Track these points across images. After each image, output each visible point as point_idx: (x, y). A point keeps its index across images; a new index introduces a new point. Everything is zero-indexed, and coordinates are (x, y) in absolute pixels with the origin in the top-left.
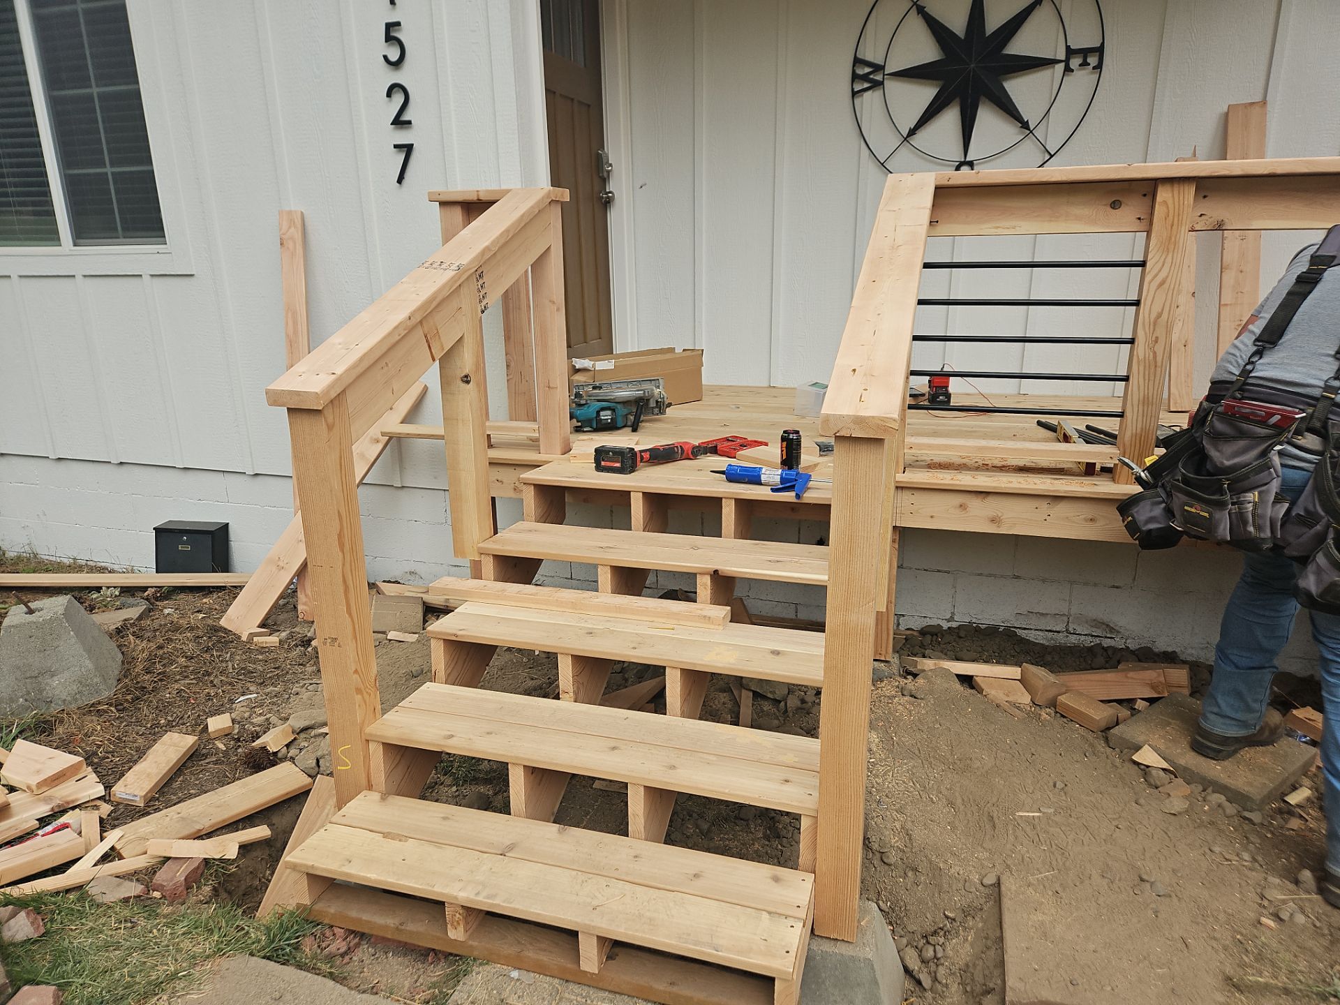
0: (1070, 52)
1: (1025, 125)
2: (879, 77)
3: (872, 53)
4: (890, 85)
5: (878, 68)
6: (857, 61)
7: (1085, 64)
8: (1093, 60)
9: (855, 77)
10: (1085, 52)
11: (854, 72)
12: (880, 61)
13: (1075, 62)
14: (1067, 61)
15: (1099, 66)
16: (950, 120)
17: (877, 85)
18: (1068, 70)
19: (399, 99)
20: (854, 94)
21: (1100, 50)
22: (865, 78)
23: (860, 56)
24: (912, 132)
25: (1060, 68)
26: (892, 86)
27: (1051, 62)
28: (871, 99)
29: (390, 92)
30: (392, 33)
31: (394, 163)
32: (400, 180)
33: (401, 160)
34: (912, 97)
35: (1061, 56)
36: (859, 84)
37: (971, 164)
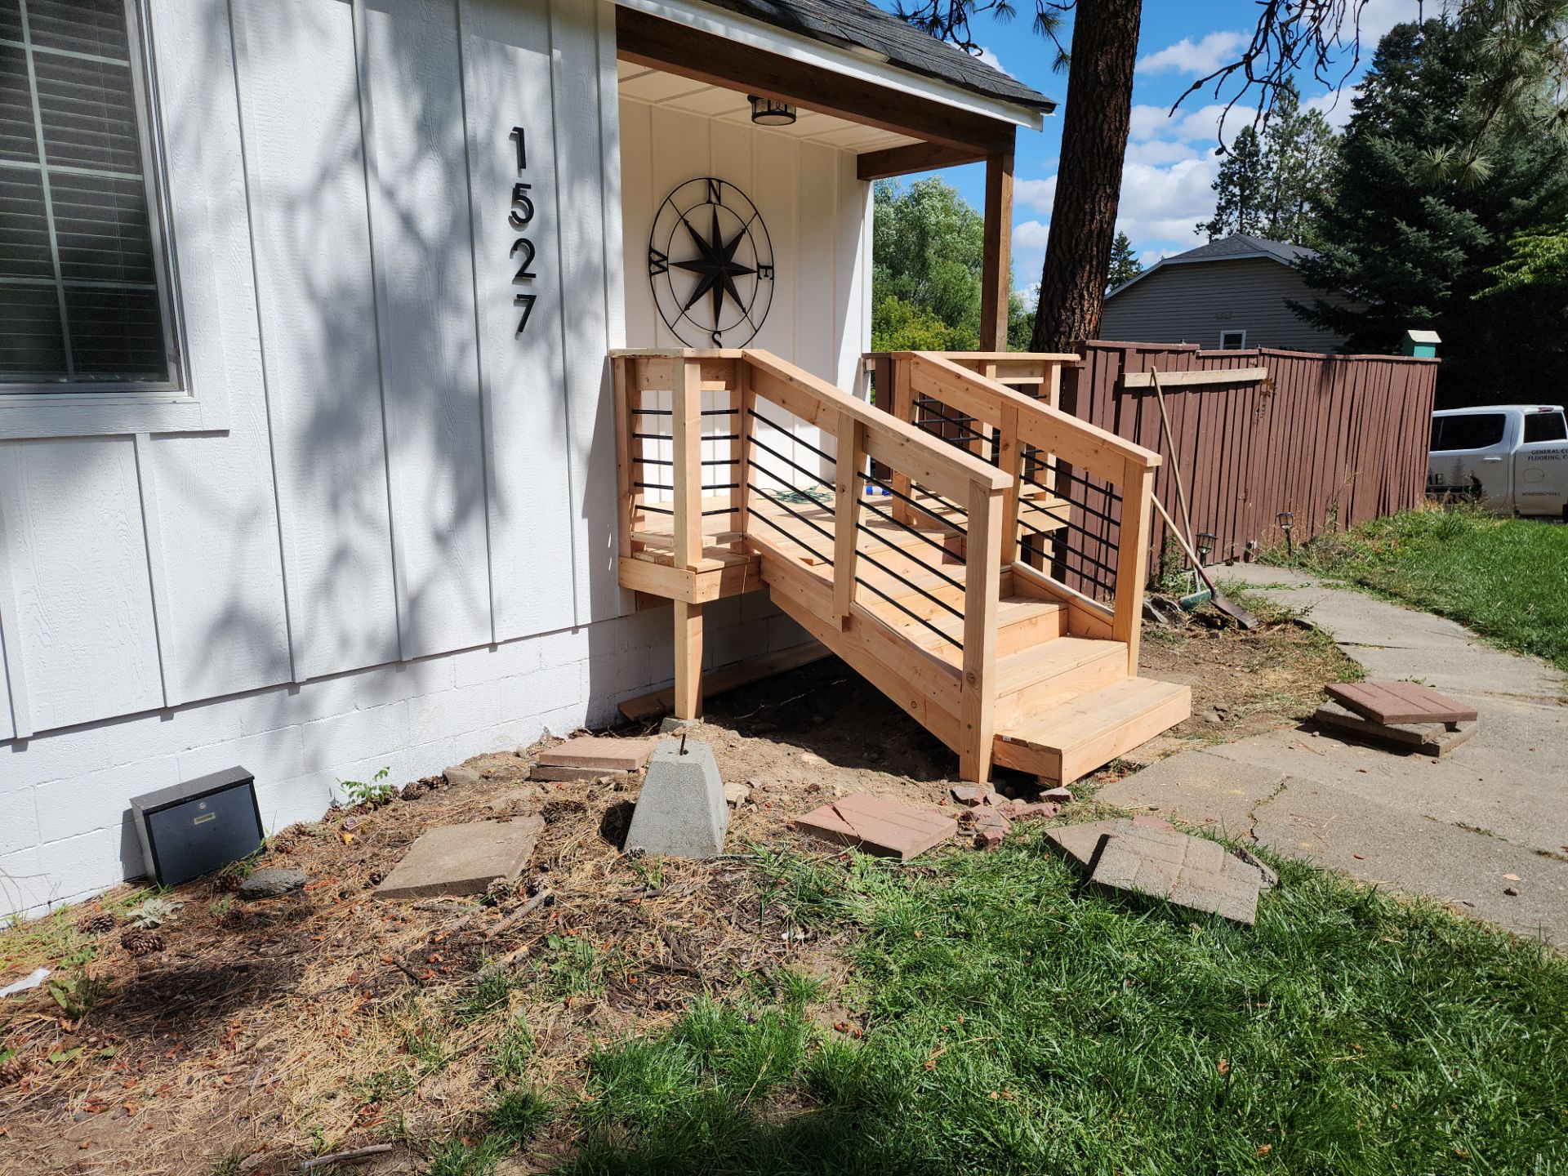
0: (759, 266)
1: (743, 309)
2: (664, 264)
3: (659, 245)
5: (664, 258)
6: (651, 250)
7: (766, 276)
8: (770, 272)
9: (651, 262)
10: (766, 268)
11: (650, 258)
12: (664, 252)
13: (762, 273)
14: (758, 272)
15: (773, 277)
16: (706, 303)
17: (665, 269)
18: (759, 277)
19: (522, 255)
20: (651, 274)
21: (772, 268)
22: (657, 263)
23: (652, 247)
24: (687, 307)
25: (755, 275)
26: (673, 271)
27: (749, 271)
28: (660, 279)
29: (517, 245)
30: (519, 193)
31: (515, 313)
32: (521, 328)
33: (523, 309)
34: (684, 283)
35: (755, 268)
36: (655, 269)
37: (719, 333)
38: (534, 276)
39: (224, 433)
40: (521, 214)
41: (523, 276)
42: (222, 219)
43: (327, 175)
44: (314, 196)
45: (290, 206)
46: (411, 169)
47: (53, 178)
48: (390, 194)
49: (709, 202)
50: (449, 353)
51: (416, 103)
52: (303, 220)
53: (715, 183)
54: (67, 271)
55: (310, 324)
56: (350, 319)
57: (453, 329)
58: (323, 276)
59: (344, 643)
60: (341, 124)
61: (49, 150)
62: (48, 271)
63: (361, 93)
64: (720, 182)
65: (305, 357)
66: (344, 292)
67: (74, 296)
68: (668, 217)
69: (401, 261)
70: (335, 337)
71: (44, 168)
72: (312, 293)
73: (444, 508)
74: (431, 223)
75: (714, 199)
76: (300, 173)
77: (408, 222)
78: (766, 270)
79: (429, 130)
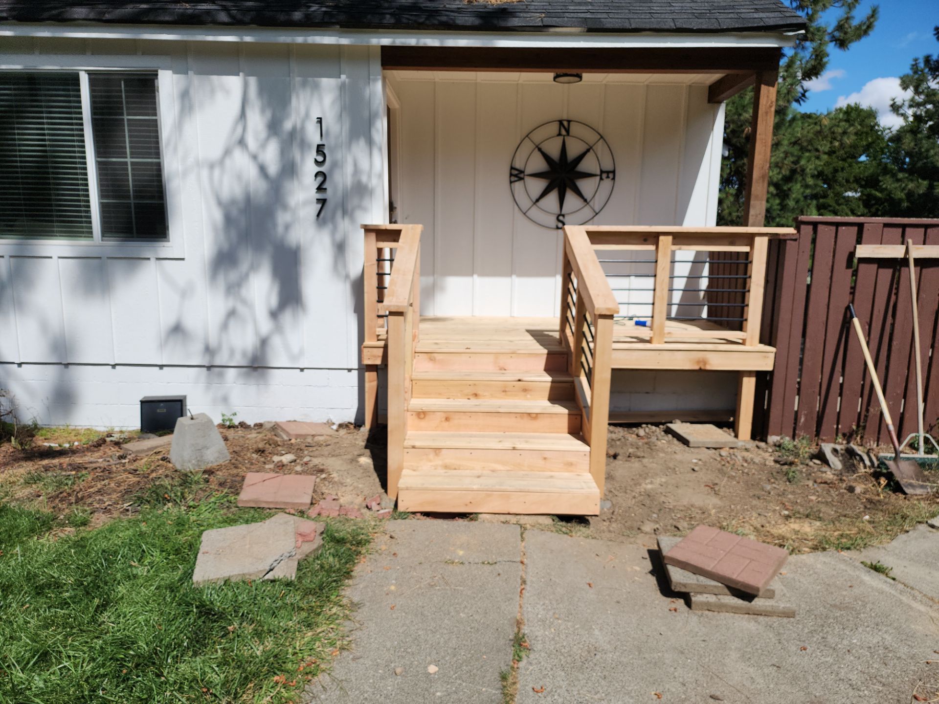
0: (602, 172)
1: (585, 200)
2: (522, 175)
3: (518, 165)
4: (527, 179)
5: (522, 172)
6: (512, 168)
7: (608, 177)
8: (611, 175)
9: (511, 175)
10: (608, 172)
11: (511, 172)
12: (522, 168)
13: (604, 176)
15: (614, 179)
16: (553, 197)
17: (521, 179)
18: (601, 179)
19: (320, 179)
20: (511, 182)
21: (614, 172)
22: (516, 176)
23: (513, 166)
24: (537, 200)
25: (598, 178)
26: (528, 180)
27: (594, 176)
28: (518, 185)
29: (317, 175)
30: (320, 149)
31: (316, 207)
32: (318, 215)
33: (319, 206)
34: (537, 186)
35: (598, 172)
36: (513, 179)
37: (563, 216)
38: (326, 189)
39: (183, 259)
40: (320, 159)
41: (320, 189)
42: (185, 173)
43: (227, 152)
44: (221, 162)
45: (212, 167)
46: (263, 145)
47: (132, 163)
48: (255, 157)
49: (560, 134)
50: (280, 229)
51: (269, 114)
52: (217, 172)
53: (565, 123)
54: (136, 197)
55: (218, 215)
56: (234, 212)
57: (282, 218)
58: (226, 194)
59: (232, 352)
60: (234, 129)
61: (131, 153)
62: (128, 197)
63: (243, 115)
64: (569, 121)
65: (215, 229)
66: (233, 202)
67: (137, 206)
68: (528, 146)
69: (259, 186)
70: (229, 220)
71: (129, 160)
72: (220, 203)
73: (274, 301)
74: (273, 169)
75: (564, 132)
76: (216, 153)
77: (263, 169)
78: (610, 174)
79: (274, 127)
